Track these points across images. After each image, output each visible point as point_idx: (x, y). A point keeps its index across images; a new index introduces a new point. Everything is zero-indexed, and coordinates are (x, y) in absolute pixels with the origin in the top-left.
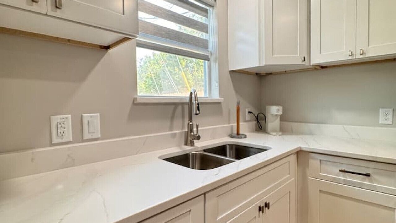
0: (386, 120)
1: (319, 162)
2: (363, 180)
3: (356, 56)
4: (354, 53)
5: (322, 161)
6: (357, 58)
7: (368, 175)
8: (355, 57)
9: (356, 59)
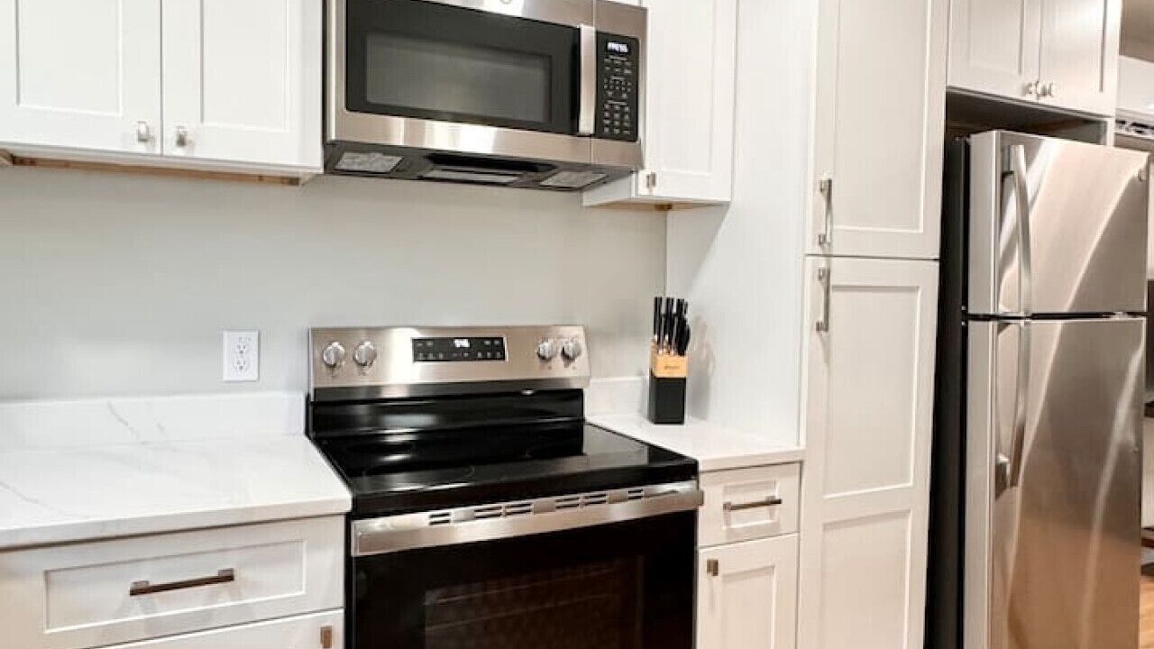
0: (241, 368)
1: (40, 582)
2: (212, 598)
3: (162, 147)
4: (156, 133)
5: (54, 576)
6: (165, 153)
7: (227, 577)
8: (158, 151)
9: (162, 155)
